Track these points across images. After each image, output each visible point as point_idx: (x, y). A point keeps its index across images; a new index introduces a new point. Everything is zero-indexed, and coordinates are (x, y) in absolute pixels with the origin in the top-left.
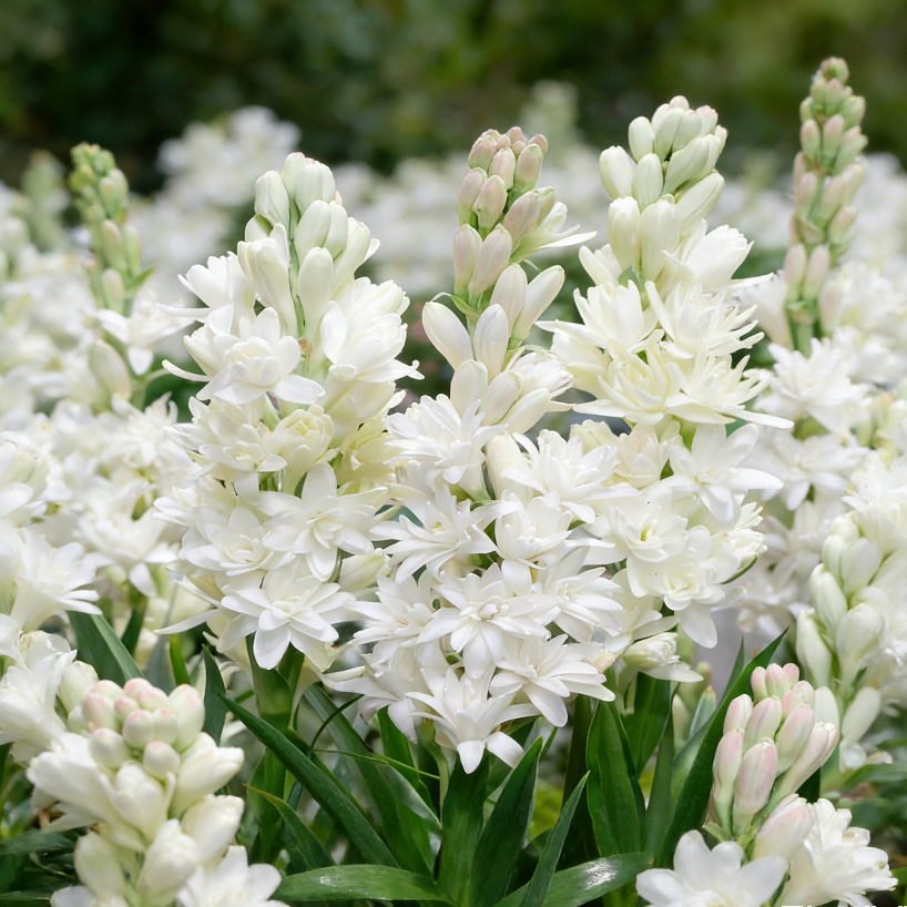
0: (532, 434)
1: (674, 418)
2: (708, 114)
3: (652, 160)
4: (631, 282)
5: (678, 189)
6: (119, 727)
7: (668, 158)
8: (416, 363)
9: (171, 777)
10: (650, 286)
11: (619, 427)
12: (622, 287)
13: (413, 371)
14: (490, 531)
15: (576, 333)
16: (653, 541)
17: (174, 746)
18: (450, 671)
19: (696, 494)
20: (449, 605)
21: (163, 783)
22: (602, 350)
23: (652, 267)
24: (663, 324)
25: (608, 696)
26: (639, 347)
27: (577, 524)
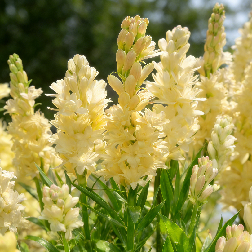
0: (143, 111)
1: (178, 103)
2: (186, 29)
3: (172, 42)
4: (167, 71)
5: (179, 48)
6: (51, 197)
7: (176, 41)
8: (110, 98)
9: (63, 206)
10: (172, 72)
11: (164, 105)
12: (165, 72)
13: (109, 100)
14: (134, 135)
15: (153, 84)
16: (174, 131)
17: (63, 199)
18: (128, 168)
19: (184, 119)
20: (125, 153)
21: (61, 208)
22: (160, 88)
23: (173, 67)
24: (175, 81)
25: (166, 167)
26: (169, 87)
27: (156, 130)
